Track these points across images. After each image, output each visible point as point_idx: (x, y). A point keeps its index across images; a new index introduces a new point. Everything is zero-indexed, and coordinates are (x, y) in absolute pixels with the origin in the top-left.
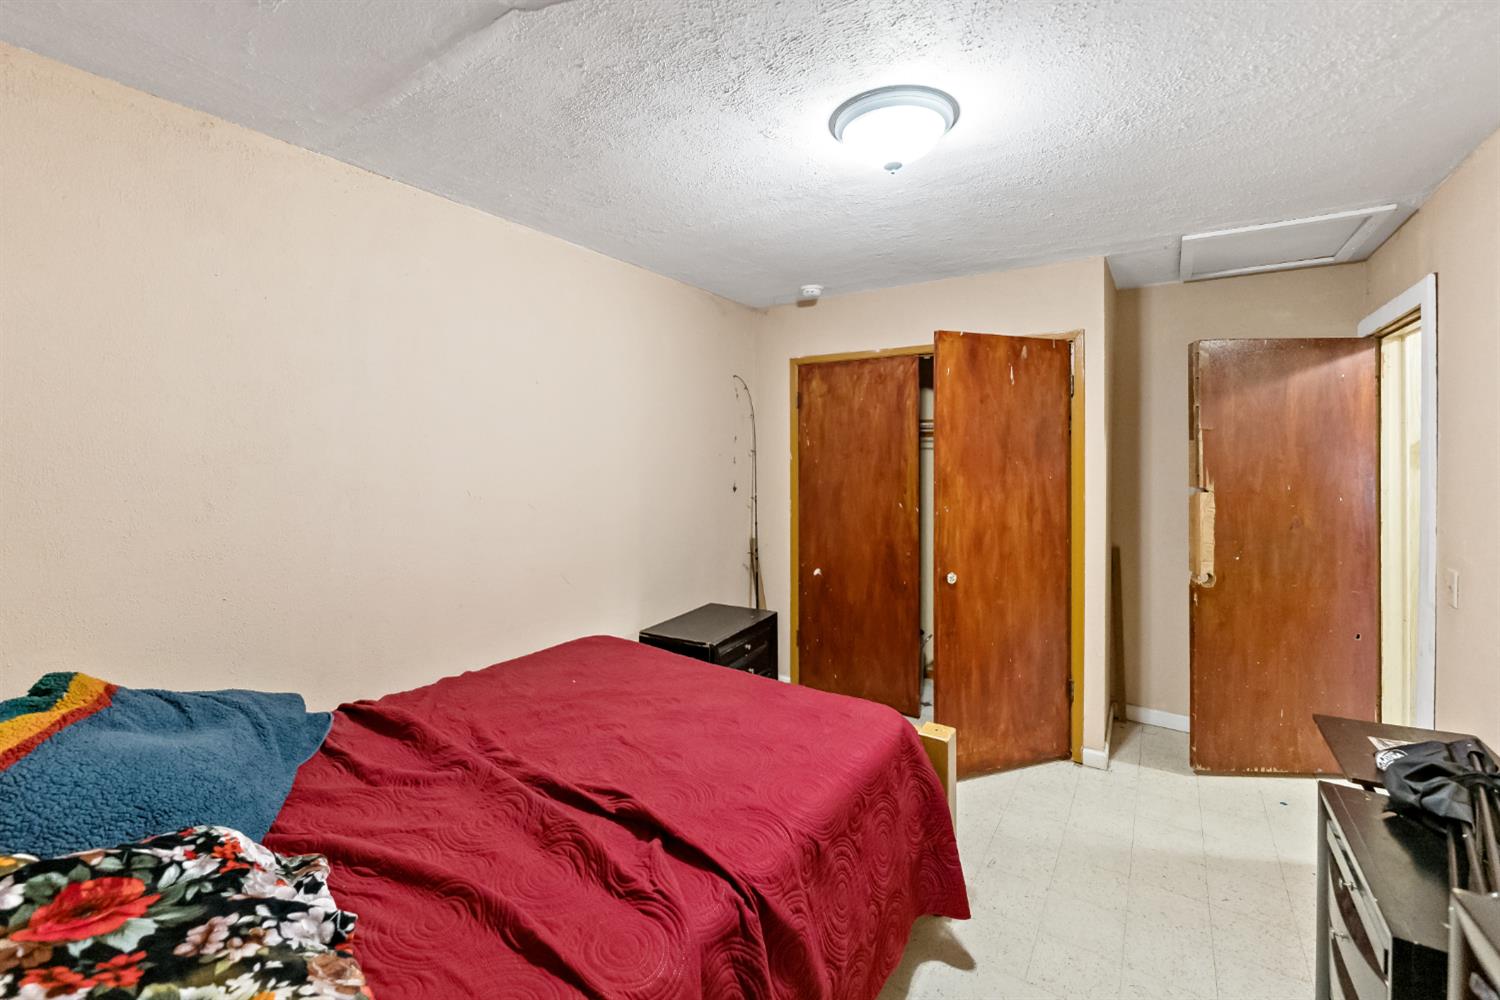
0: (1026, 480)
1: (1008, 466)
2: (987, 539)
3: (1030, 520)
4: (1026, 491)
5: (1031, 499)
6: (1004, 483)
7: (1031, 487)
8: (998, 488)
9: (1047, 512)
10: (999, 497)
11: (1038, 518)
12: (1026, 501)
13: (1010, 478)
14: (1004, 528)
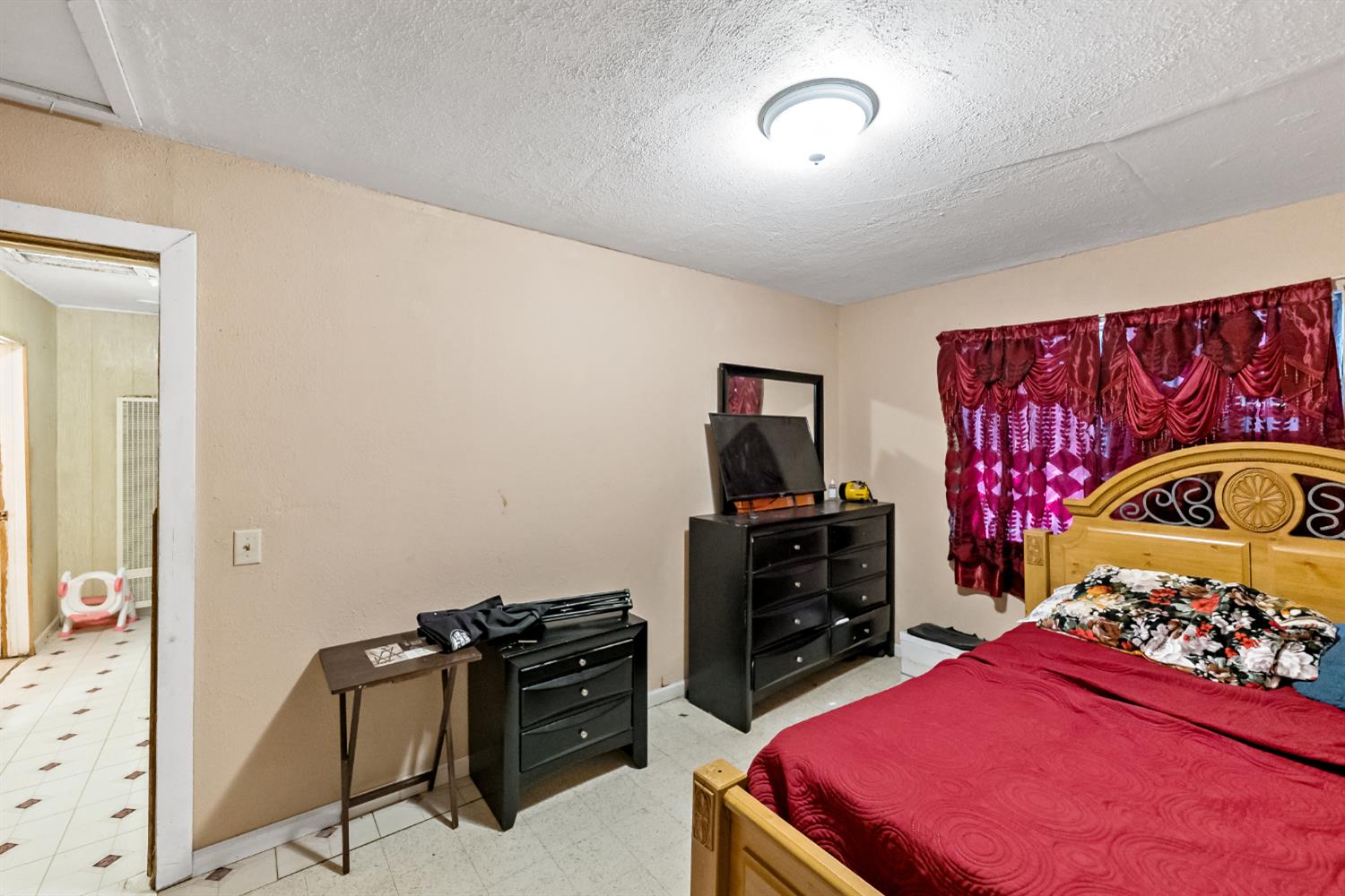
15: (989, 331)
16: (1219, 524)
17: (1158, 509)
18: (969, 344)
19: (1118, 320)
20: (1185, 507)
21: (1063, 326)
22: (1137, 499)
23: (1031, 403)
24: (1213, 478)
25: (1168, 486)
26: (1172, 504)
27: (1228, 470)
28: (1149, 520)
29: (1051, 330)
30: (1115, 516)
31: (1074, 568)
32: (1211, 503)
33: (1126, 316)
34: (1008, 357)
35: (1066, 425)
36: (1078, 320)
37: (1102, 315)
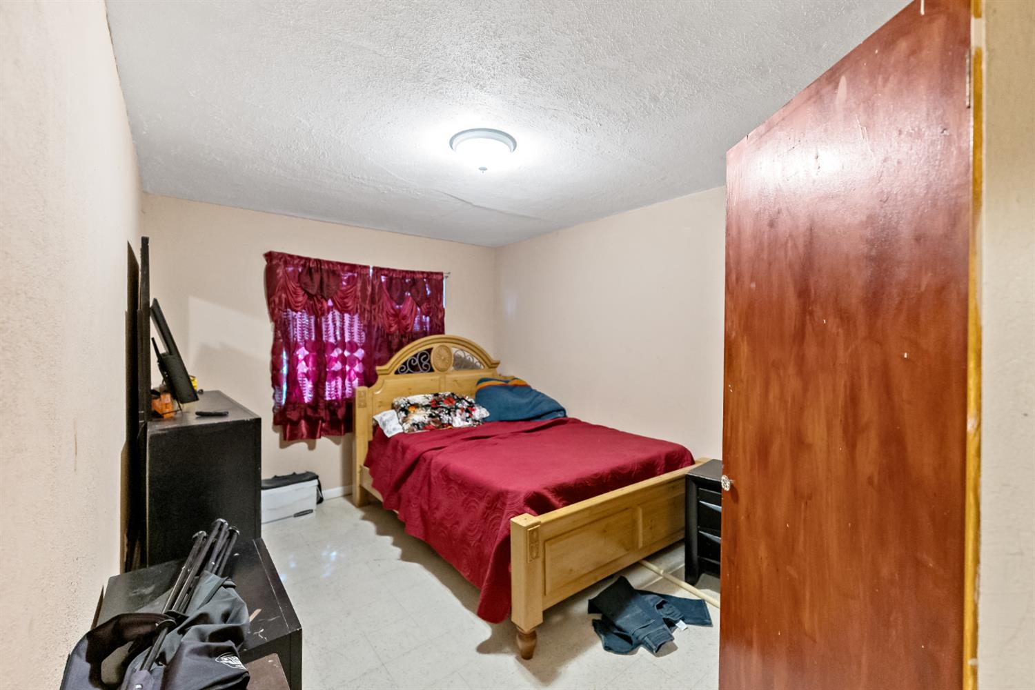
0: (842, 355)
1: (809, 327)
2: (775, 449)
3: (852, 446)
4: (842, 381)
5: (853, 400)
6: (801, 360)
7: (854, 374)
8: (791, 370)
9: (893, 440)
10: (794, 384)
11: (869, 448)
12: (841, 401)
13: (811, 351)
14: (799, 443)
15: (308, 259)
16: (432, 370)
17: (411, 367)
18: (293, 265)
19: (378, 271)
20: (421, 363)
21: (353, 267)
22: (405, 363)
23: (335, 310)
24: (430, 350)
25: (415, 356)
26: (417, 365)
27: (435, 346)
28: (409, 372)
29: (346, 268)
30: (397, 373)
31: (379, 404)
32: (429, 362)
33: (382, 269)
34: (325, 279)
35: (351, 325)
36: (360, 266)
37: (371, 267)
